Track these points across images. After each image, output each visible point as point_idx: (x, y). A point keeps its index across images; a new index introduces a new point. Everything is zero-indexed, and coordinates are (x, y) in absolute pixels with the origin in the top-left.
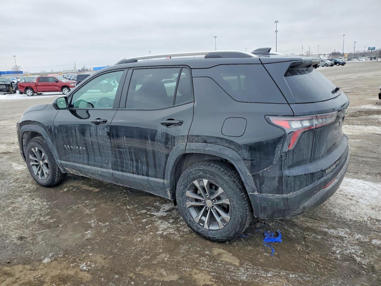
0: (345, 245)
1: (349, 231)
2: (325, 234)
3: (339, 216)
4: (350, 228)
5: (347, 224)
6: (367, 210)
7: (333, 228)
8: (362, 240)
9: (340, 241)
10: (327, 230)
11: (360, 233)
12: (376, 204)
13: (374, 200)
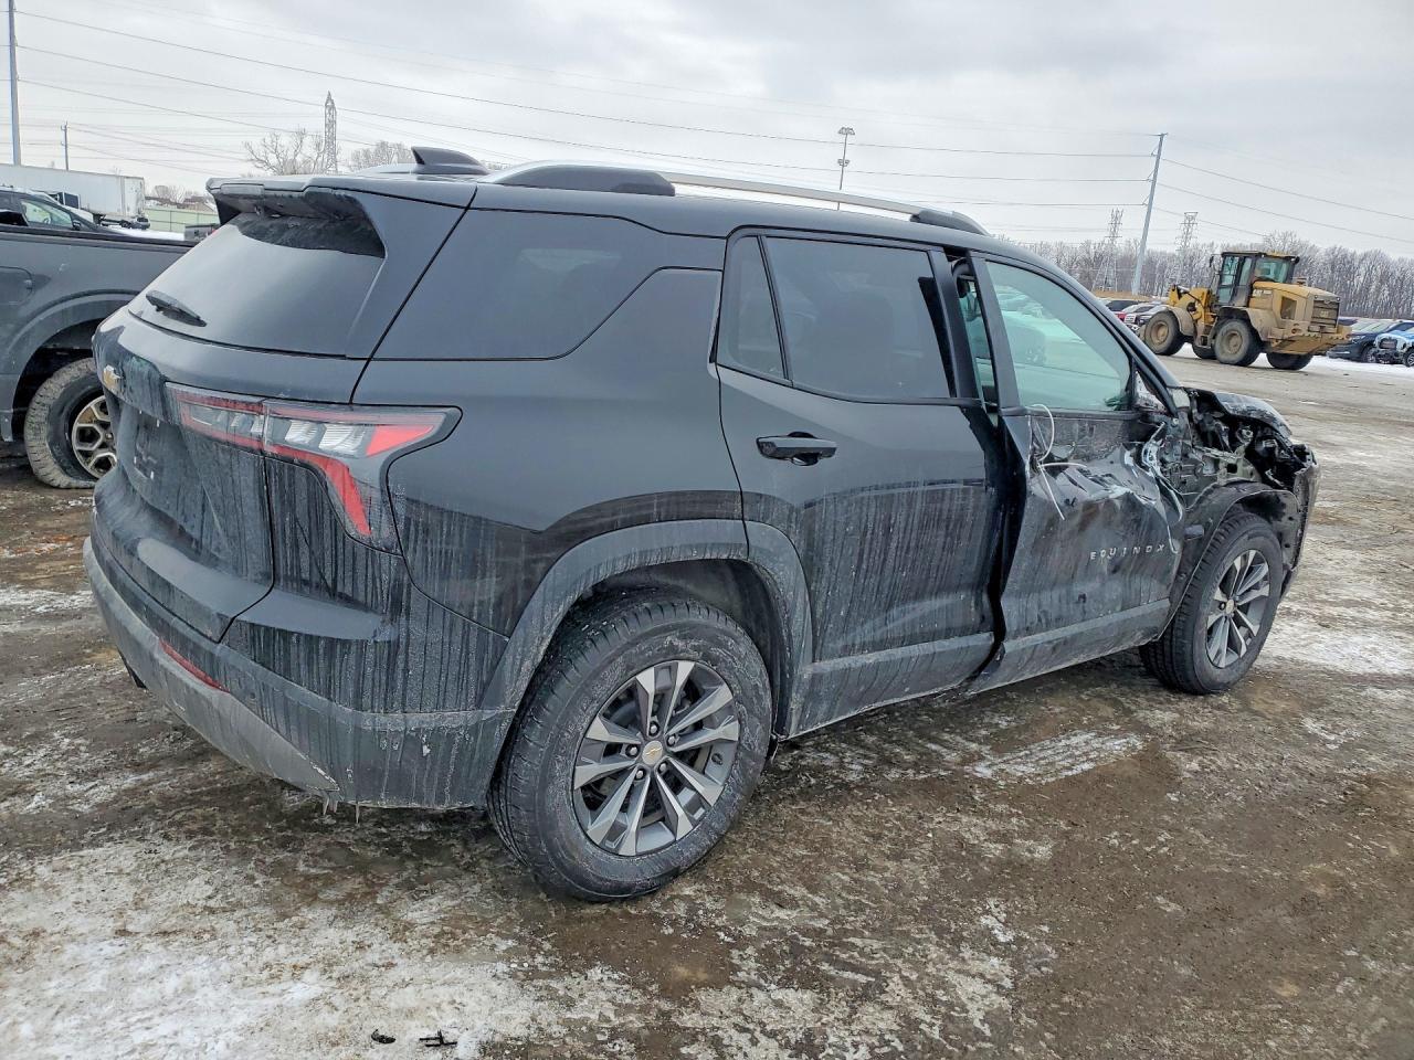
0: (59, 764)
1: (76, 807)
2: (138, 767)
3: (148, 837)
4: (78, 818)
5: (96, 825)
6: (61, 915)
7: (132, 792)
8: (18, 800)
9: (83, 767)
10: (145, 777)
11: (35, 818)
12: (32, 973)
13: (52, 993)
